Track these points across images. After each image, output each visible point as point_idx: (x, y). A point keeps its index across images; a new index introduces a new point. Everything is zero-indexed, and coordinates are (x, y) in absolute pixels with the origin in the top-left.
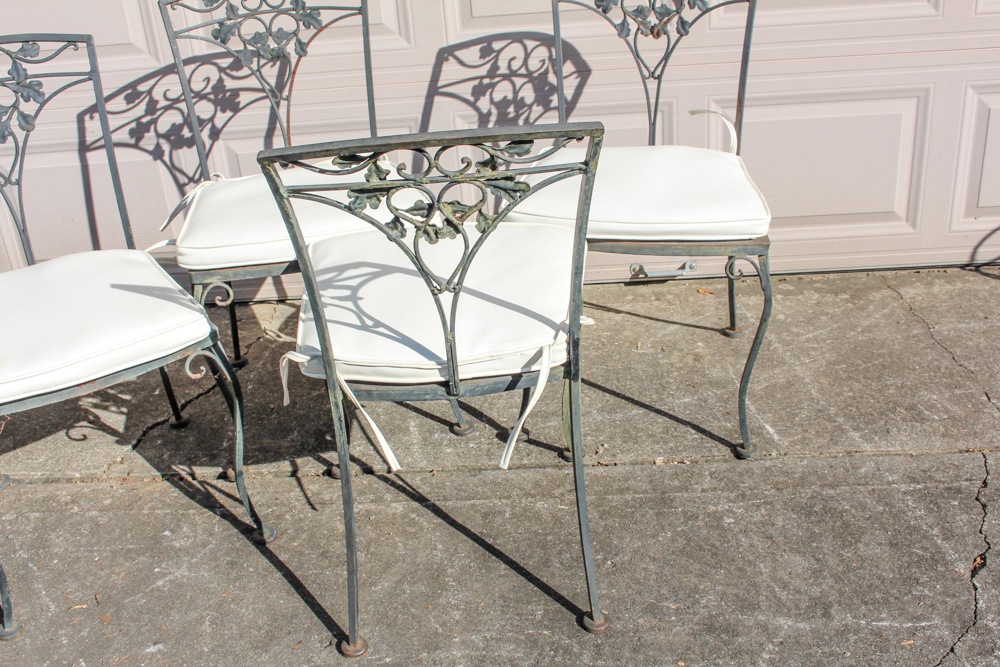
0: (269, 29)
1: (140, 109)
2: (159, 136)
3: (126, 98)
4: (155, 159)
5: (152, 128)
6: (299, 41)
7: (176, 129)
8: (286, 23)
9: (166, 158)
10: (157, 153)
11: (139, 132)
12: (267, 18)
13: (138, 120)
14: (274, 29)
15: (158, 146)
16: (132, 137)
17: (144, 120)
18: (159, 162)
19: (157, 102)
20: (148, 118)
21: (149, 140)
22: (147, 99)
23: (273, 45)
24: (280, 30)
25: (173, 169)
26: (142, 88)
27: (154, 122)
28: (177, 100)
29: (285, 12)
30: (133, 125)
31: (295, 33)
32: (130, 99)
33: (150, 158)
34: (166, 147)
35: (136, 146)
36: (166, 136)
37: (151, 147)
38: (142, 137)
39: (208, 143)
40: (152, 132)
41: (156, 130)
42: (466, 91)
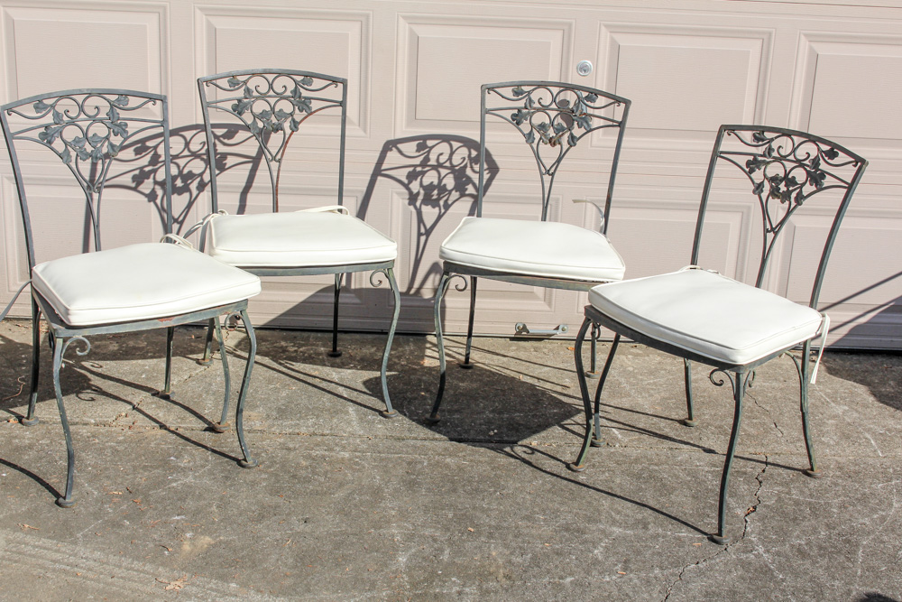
0: (273, 109)
1: (146, 160)
2: (156, 183)
3: (135, 150)
4: (149, 201)
5: (152, 176)
6: (294, 120)
7: (171, 179)
8: (286, 106)
9: (158, 201)
10: (152, 197)
11: (140, 178)
12: (272, 101)
13: (141, 169)
14: (277, 109)
15: (153, 191)
16: (133, 182)
17: (147, 169)
18: (152, 203)
19: (160, 156)
20: (150, 168)
21: (147, 186)
22: (152, 153)
23: (274, 120)
24: (281, 110)
25: (161, 210)
26: (149, 144)
27: (155, 171)
28: (177, 157)
29: (286, 98)
30: (137, 172)
31: (291, 114)
32: (138, 152)
33: (146, 199)
34: (160, 192)
35: (135, 189)
36: (162, 184)
37: (147, 192)
38: (142, 182)
39: (195, 193)
40: (151, 180)
41: (154, 178)
42: (402, 175)
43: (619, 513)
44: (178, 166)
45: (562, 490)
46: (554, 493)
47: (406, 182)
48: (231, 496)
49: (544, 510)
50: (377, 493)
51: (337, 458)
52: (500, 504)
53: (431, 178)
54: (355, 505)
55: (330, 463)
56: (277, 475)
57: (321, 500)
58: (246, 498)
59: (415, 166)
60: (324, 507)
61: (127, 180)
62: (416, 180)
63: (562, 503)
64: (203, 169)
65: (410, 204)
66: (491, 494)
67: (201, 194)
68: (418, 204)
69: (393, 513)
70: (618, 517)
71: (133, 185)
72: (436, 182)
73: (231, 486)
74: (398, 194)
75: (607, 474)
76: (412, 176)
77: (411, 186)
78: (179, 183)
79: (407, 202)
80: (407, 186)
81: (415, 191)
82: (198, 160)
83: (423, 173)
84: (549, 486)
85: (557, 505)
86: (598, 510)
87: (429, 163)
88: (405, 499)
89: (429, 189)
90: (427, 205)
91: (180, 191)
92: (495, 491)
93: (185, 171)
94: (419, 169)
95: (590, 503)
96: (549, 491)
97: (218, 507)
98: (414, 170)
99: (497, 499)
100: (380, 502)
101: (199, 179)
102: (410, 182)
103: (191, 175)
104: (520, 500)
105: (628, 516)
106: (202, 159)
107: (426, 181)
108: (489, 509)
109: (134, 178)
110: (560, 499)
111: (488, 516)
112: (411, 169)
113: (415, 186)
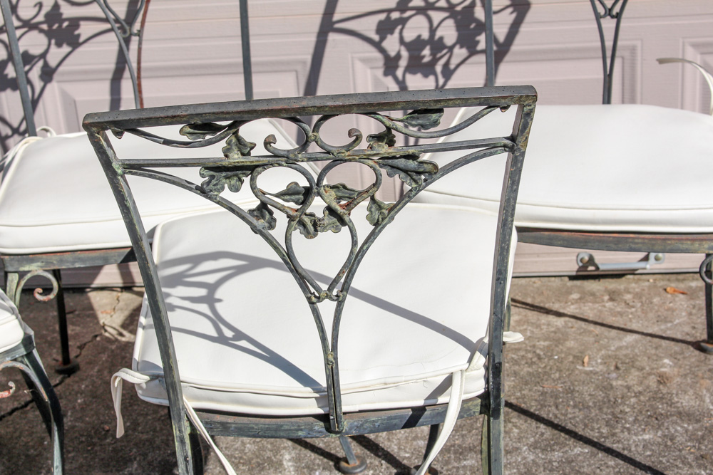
39: (38, 84)
42: (368, 26)
47: (376, 38)
53: (416, 28)
59: (389, 11)
62: (392, 33)
64: (45, 47)
65: (386, 74)
67: (49, 86)
68: (399, 73)
72: (426, 35)
74: (364, 61)
76: (385, 28)
77: (385, 44)
79: (380, 72)
80: (378, 46)
81: (393, 54)
82: (34, 33)
83: (403, 22)
87: (411, 5)
89: (415, 47)
90: (414, 73)
94: (395, 15)
98: (388, 18)
101: (41, 63)
102: (383, 38)
103: (28, 59)
106: (41, 31)
107: (409, 35)
112: (382, 16)
113: (392, 44)
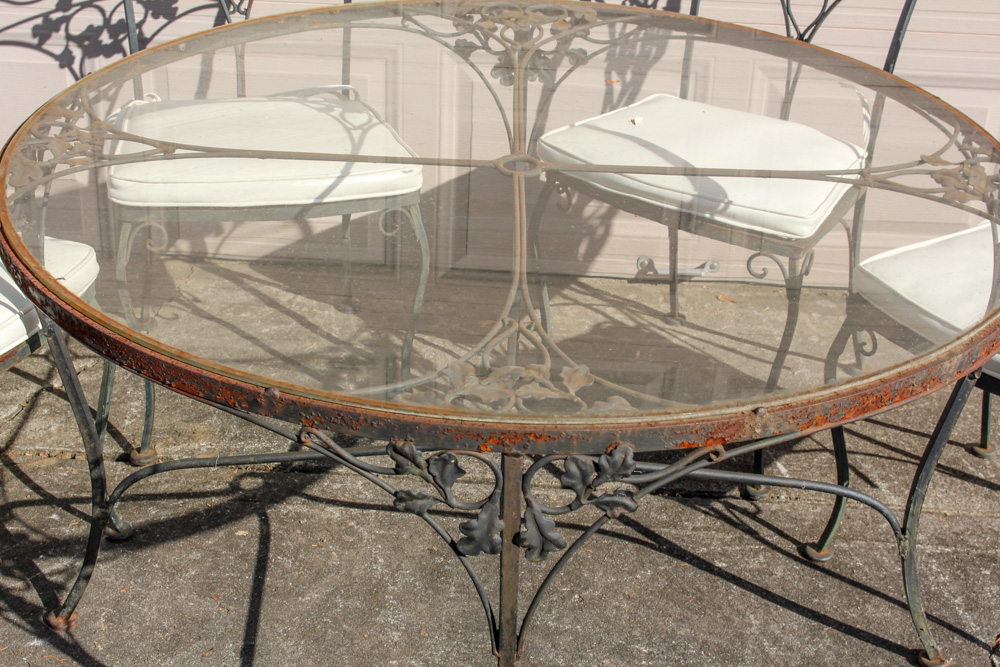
2: (69, 37)
4: (62, 66)
5: (63, 27)
7: (92, 33)
9: (76, 66)
10: (65, 60)
11: (45, 30)
13: (46, 16)
15: (67, 50)
16: (35, 35)
17: (54, 16)
18: (66, 70)
20: (59, 15)
21: (56, 43)
27: (67, 20)
30: (39, 21)
33: (57, 63)
34: (77, 52)
35: (38, 47)
36: (78, 40)
37: (58, 51)
38: (48, 37)
40: (62, 32)
41: (67, 30)
43: (776, 641)
44: (102, 11)
45: (684, 591)
46: (670, 598)
48: (134, 597)
49: (649, 636)
50: (374, 594)
51: (321, 519)
52: (577, 620)
54: (335, 620)
55: (308, 530)
56: (216, 554)
57: (280, 606)
58: (158, 602)
60: (283, 622)
61: (25, 32)
63: (681, 621)
66: (564, 599)
69: (396, 636)
70: (773, 651)
71: (35, 41)
73: (138, 575)
75: (761, 558)
78: (106, 38)
84: (662, 582)
85: (672, 624)
86: (740, 636)
88: (421, 607)
91: (108, 51)
92: (572, 592)
93: (115, 20)
95: (728, 619)
96: (662, 592)
97: (108, 620)
99: (573, 609)
100: (378, 613)
103: (123, 27)
104: (611, 613)
105: (790, 649)
108: (558, 632)
109: (36, 31)
110: (678, 610)
111: (553, 646)
